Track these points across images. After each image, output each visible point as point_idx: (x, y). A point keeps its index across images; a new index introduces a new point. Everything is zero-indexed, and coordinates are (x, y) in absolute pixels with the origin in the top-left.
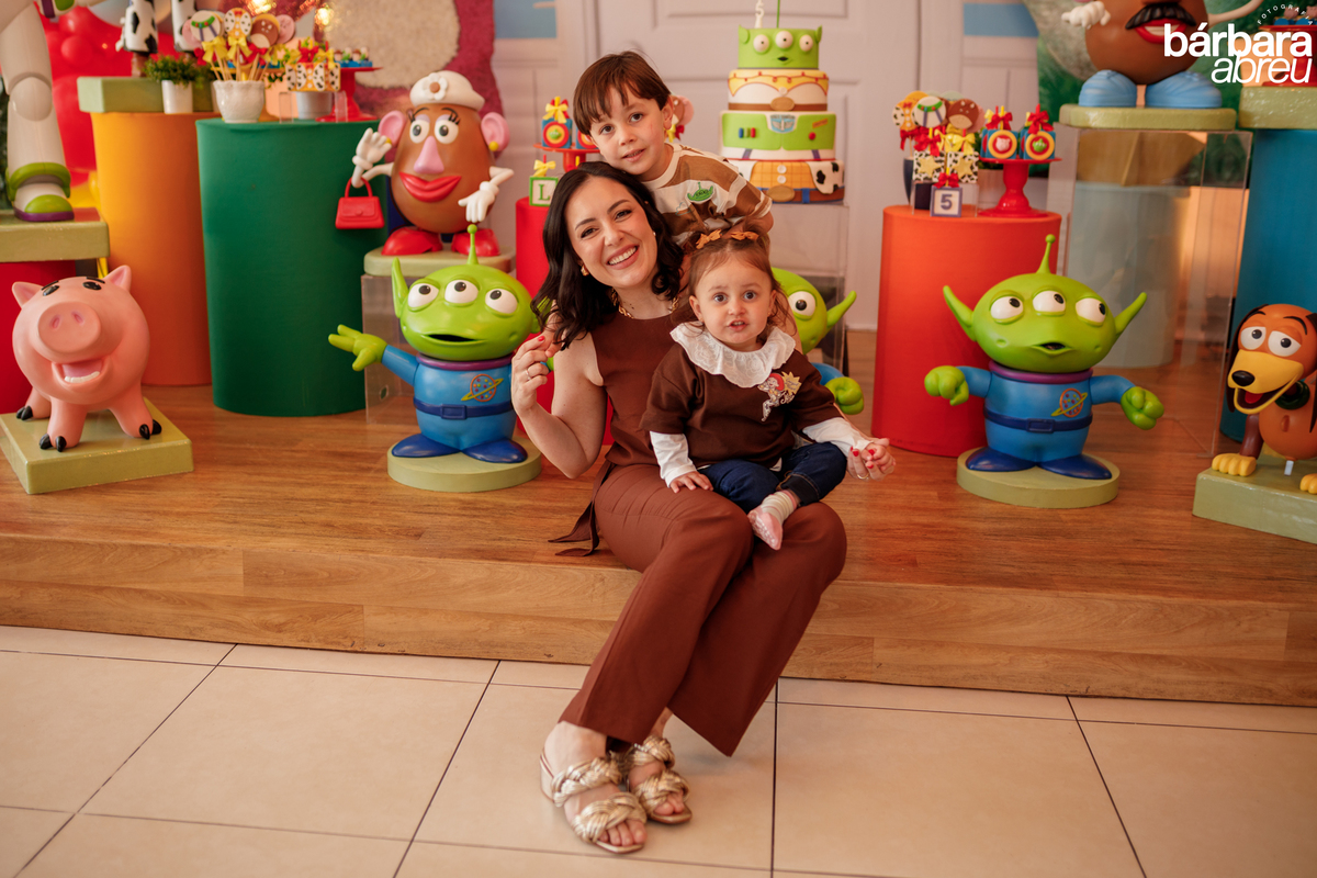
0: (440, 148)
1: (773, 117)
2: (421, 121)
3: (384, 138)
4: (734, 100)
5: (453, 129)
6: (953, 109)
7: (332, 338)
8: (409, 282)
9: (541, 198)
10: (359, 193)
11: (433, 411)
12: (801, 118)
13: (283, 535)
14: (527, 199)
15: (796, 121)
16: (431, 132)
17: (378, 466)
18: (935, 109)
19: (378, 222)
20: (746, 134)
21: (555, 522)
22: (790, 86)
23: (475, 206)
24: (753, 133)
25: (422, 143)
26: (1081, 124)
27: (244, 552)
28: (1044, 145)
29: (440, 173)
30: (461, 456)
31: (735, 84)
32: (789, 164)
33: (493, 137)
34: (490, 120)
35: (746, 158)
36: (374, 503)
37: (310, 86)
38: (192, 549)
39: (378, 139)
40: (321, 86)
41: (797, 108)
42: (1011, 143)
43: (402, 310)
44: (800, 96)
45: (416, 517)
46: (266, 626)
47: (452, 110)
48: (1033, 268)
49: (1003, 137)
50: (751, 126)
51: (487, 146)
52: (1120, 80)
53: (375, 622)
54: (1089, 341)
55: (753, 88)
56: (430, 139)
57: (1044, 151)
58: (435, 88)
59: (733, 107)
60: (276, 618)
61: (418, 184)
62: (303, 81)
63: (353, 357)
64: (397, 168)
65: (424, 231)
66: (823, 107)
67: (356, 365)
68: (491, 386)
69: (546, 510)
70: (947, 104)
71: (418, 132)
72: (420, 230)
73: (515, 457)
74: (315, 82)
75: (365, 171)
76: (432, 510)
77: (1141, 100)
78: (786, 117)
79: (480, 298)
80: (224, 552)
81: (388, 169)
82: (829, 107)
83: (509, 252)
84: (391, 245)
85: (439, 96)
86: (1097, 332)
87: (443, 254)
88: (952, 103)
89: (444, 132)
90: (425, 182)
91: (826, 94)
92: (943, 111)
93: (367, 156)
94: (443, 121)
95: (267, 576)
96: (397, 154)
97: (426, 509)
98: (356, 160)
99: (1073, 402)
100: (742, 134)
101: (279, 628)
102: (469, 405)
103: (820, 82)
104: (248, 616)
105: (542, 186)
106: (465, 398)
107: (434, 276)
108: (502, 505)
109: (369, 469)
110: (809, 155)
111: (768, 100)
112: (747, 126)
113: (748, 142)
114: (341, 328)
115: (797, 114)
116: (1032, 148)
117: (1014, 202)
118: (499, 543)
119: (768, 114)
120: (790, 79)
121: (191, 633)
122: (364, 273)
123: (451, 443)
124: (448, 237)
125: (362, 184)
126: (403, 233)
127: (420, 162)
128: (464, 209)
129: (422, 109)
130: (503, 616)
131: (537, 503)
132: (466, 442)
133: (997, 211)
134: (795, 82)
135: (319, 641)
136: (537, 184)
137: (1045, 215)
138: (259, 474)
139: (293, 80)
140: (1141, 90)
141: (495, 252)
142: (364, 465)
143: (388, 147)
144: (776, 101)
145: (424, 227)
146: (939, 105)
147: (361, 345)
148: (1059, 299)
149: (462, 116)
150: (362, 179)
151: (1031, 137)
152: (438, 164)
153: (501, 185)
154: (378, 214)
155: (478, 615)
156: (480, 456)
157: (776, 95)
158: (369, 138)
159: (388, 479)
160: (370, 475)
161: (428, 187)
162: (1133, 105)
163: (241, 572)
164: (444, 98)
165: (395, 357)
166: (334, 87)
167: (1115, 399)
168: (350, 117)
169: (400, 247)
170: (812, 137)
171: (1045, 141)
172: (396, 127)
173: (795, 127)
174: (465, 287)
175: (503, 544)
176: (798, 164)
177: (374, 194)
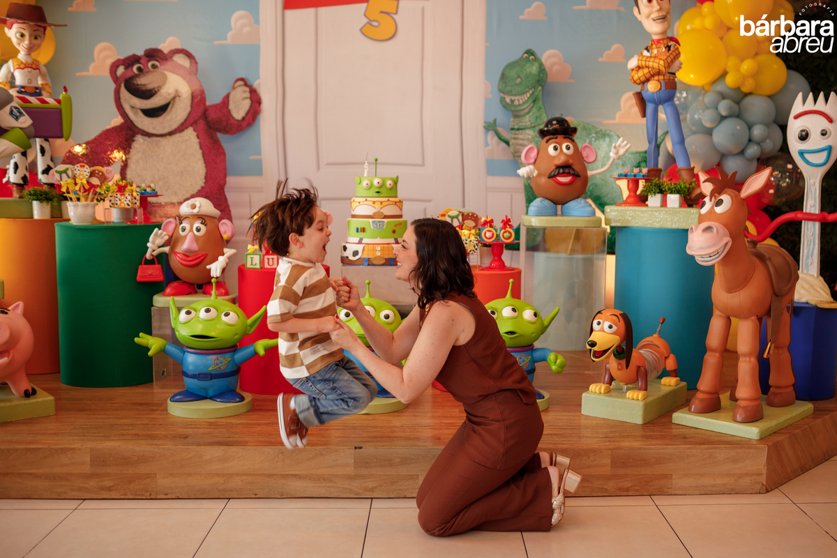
0: (196, 238)
1: (373, 222)
2: (185, 224)
3: (165, 233)
4: (354, 213)
5: (203, 228)
6: (465, 217)
7: (136, 339)
8: (179, 309)
9: (252, 265)
10: (150, 262)
11: (194, 376)
12: (388, 222)
13: (112, 440)
14: (244, 265)
15: (385, 224)
16: (191, 230)
17: (162, 408)
18: (456, 217)
19: (161, 278)
20: (359, 230)
21: (259, 429)
22: (382, 206)
23: (215, 269)
24: (363, 230)
25: (186, 236)
26: (528, 224)
27: (91, 449)
28: (509, 235)
29: (196, 252)
30: (208, 400)
31: (354, 205)
32: (382, 246)
33: (225, 233)
34: (224, 223)
35: (360, 242)
36: (161, 425)
37: (122, 205)
38: (61, 449)
39: (161, 234)
40: (129, 205)
41: (386, 217)
42: (493, 234)
43: (176, 324)
44: (387, 211)
45: (184, 430)
46: (102, 489)
47: (203, 218)
48: (504, 296)
49: (489, 231)
50: (362, 227)
51: (222, 237)
52: (547, 203)
53: (163, 482)
54: (529, 330)
55: (363, 207)
56: (190, 233)
57: (510, 238)
58: (194, 207)
59: (354, 216)
60: (107, 483)
61: (184, 258)
62: (119, 202)
63: (148, 349)
64: (172, 249)
65: (187, 282)
66: (400, 216)
67: (150, 353)
68: (225, 362)
69: (254, 424)
70: (463, 215)
71: (184, 230)
72: (185, 282)
73: (238, 400)
74: (126, 203)
75: (154, 251)
76: (193, 426)
77: (559, 212)
78: (380, 222)
79: (218, 316)
80: (79, 449)
81: (166, 249)
82: (403, 216)
83: (235, 293)
84: (168, 290)
85: (195, 211)
86: (533, 326)
87: (197, 295)
88: (465, 214)
89: (198, 230)
90: (188, 256)
91: (401, 210)
92: (460, 218)
93: (155, 243)
94: (197, 224)
95: (103, 461)
96: (172, 241)
97: (189, 426)
98: (149, 245)
99: (523, 361)
100: (357, 231)
101: (109, 489)
102: (212, 373)
103: (397, 204)
104: (92, 483)
105: (252, 258)
106: (211, 369)
107: (192, 306)
108: (231, 423)
109: (157, 410)
110: (393, 241)
111: (370, 213)
112: (360, 226)
113: (361, 234)
114: (141, 334)
115: (386, 220)
116: (503, 236)
117: (497, 263)
118: (228, 439)
119: (371, 220)
120: (381, 203)
121: (59, 495)
122: (153, 306)
123: (204, 395)
124: (201, 285)
125: (152, 257)
126: (175, 284)
127: (185, 246)
128: (210, 270)
129: (186, 217)
130: (231, 475)
131: (250, 422)
132: (211, 393)
133: (490, 268)
134: (384, 204)
135: (132, 494)
136: (249, 257)
137: (513, 270)
138: (94, 415)
139: (112, 202)
140: (559, 207)
141: (227, 294)
142: (154, 408)
143: (167, 237)
144: (374, 214)
145: (186, 280)
146: (459, 215)
147: (153, 343)
148: (514, 310)
149: (208, 221)
150: (152, 255)
151: (503, 231)
152: (195, 247)
153: (229, 258)
154: (161, 273)
155: (218, 475)
156: (219, 400)
157: (375, 211)
158: (157, 233)
159: (168, 414)
160: (158, 412)
161: (189, 259)
162: (556, 215)
163: (89, 460)
164: (199, 212)
165: (172, 349)
166: (136, 206)
167: (544, 359)
168: (144, 221)
169: (173, 292)
170: (394, 231)
171: (510, 233)
172: (172, 227)
173: (385, 227)
174: (210, 311)
175: (231, 439)
176: (387, 245)
177: (158, 264)
